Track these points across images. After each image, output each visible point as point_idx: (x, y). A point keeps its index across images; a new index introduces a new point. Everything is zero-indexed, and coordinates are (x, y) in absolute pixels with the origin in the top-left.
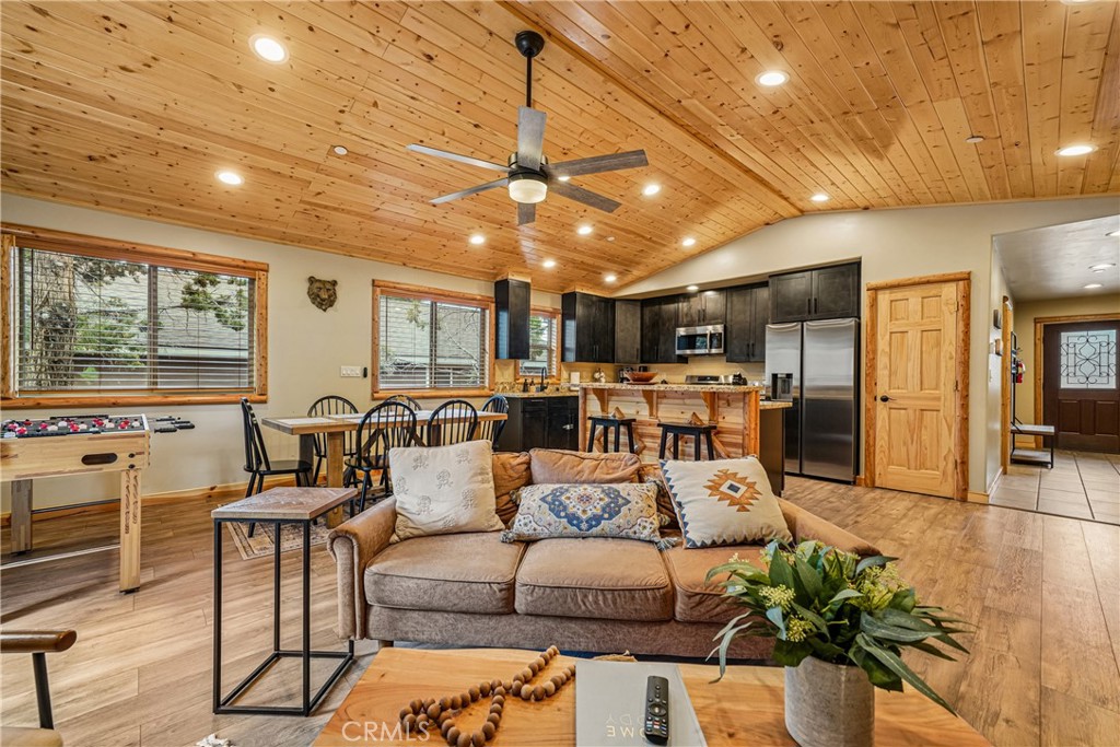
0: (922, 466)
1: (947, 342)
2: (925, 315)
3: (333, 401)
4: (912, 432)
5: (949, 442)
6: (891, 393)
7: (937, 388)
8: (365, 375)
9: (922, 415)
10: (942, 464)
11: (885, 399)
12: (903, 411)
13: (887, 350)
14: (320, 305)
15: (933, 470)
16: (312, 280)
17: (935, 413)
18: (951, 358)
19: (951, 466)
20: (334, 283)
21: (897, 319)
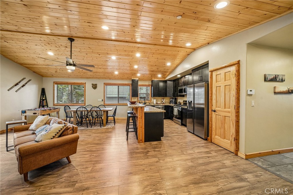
0: (224, 138)
1: (232, 90)
2: (226, 79)
3: (89, 106)
4: (222, 124)
5: (233, 131)
6: (217, 109)
7: (229, 108)
8: (102, 101)
9: (225, 118)
10: (231, 138)
11: (215, 111)
12: (220, 116)
13: (215, 93)
14: (94, 89)
15: (228, 140)
16: (92, 84)
17: (229, 118)
18: (234, 96)
19: (233, 139)
20: (96, 84)
21: (218, 82)
